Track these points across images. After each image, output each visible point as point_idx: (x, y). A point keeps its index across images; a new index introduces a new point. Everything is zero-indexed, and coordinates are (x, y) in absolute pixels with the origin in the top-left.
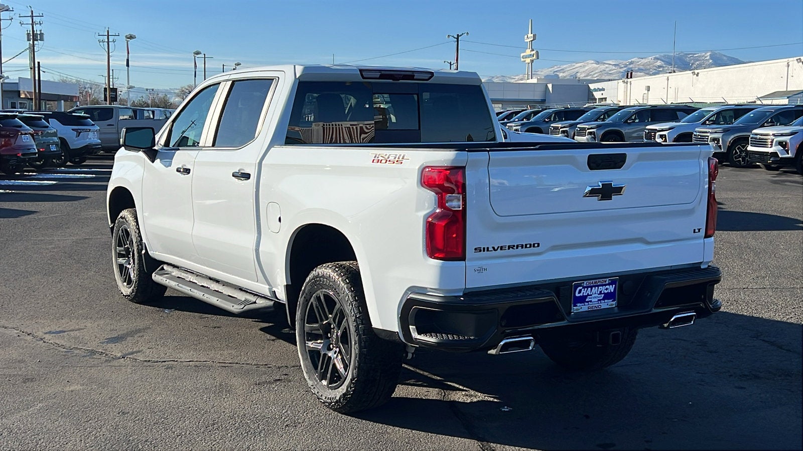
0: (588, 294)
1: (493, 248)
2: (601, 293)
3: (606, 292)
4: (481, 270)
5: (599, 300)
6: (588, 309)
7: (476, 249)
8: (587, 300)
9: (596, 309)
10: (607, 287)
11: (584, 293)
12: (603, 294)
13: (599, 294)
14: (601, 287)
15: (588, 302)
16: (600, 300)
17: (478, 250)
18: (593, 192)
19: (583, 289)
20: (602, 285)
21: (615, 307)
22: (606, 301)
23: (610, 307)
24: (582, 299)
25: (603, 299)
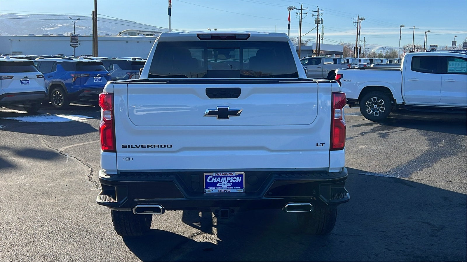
0: (218, 181)
1: (136, 146)
2: (229, 182)
3: (233, 181)
4: (129, 159)
5: (228, 186)
6: (219, 191)
7: (123, 146)
8: (217, 185)
9: (225, 192)
10: (235, 178)
11: (214, 181)
12: (231, 182)
13: (227, 182)
14: (230, 178)
15: (219, 187)
16: (230, 186)
17: (124, 146)
18: (212, 113)
19: (213, 178)
20: (231, 177)
21: (243, 192)
22: (234, 188)
23: (238, 192)
24: (214, 185)
25: (232, 186)
